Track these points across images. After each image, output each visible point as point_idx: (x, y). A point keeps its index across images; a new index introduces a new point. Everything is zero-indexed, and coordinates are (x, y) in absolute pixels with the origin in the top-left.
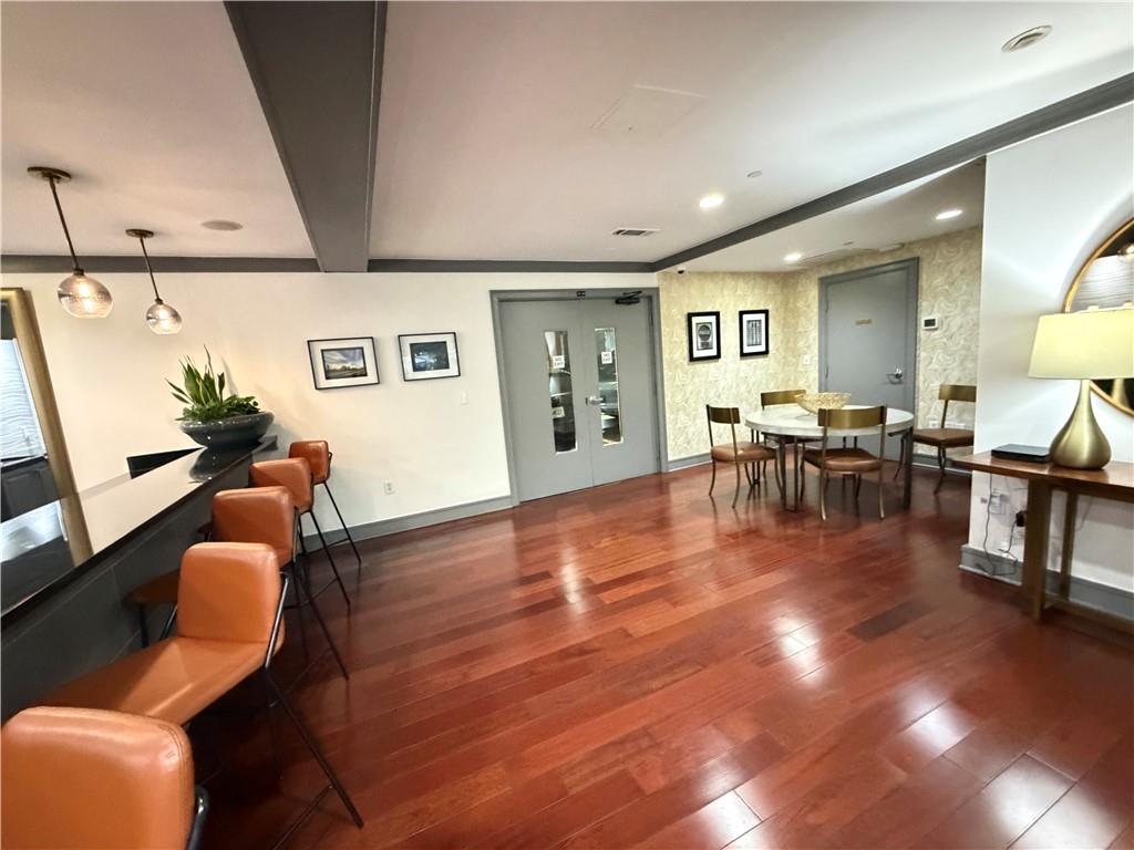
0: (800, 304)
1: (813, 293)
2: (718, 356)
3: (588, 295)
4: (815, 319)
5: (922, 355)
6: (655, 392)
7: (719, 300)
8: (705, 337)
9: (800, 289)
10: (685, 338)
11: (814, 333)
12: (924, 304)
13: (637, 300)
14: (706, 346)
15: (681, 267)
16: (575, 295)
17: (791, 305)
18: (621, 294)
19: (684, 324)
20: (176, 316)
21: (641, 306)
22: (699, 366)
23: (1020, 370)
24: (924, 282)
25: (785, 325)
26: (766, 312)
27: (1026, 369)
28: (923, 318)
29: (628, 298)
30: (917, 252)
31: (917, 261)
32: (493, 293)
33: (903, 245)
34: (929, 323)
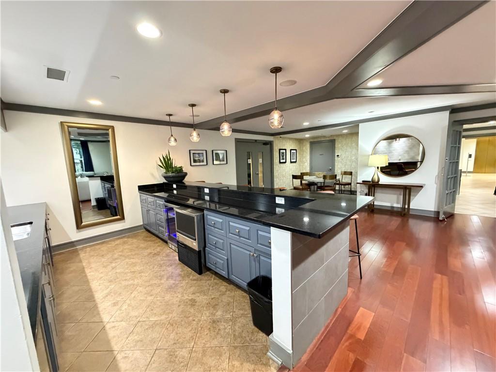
0: (304, 148)
1: (308, 146)
2: (286, 162)
3: (258, 141)
4: (309, 153)
5: (336, 164)
6: (272, 172)
7: (286, 146)
8: (283, 156)
9: (304, 144)
10: (278, 156)
11: (308, 157)
12: (336, 151)
13: (268, 144)
14: (283, 159)
15: (281, 136)
16: (254, 141)
17: (301, 149)
18: (264, 142)
19: (278, 152)
20: (176, 140)
21: (268, 146)
22: (282, 165)
23: (366, 166)
24: (336, 146)
25: (300, 154)
26: (296, 150)
27: (368, 165)
28: (336, 155)
29: (266, 143)
30: (335, 138)
31: (335, 140)
32: (236, 139)
33: (331, 136)
34: (338, 156)
